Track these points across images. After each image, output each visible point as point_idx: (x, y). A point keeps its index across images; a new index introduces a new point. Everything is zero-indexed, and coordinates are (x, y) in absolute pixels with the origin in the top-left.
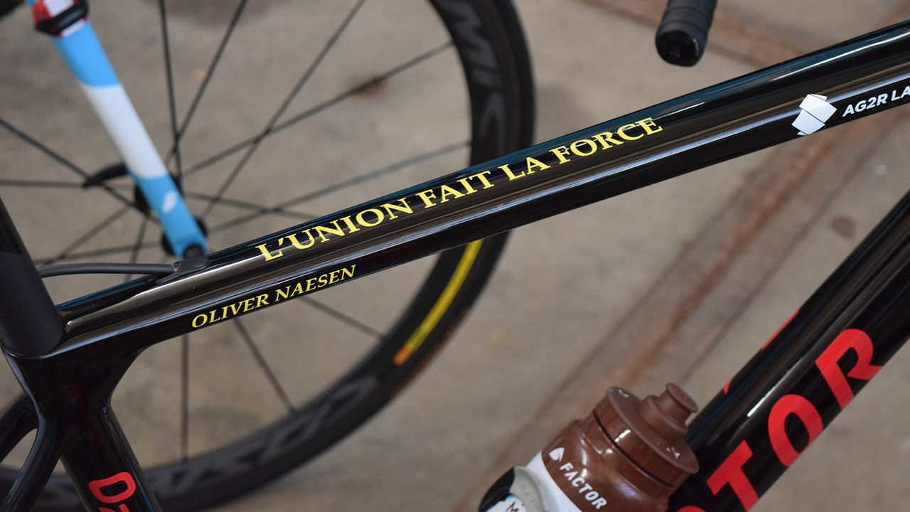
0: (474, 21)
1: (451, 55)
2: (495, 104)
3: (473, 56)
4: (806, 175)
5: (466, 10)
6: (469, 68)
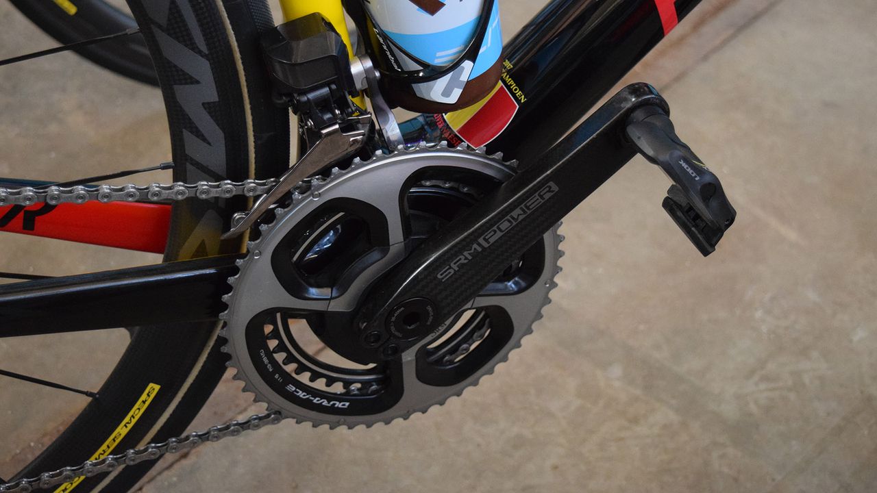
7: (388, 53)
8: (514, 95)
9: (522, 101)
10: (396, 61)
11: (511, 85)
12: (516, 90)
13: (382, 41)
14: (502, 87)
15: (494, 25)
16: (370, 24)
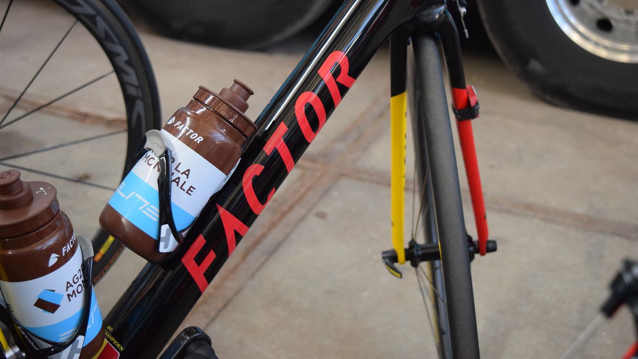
0: (124, 57)
1: (114, 77)
2: (139, 107)
3: (126, 78)
4: (301, 198)
5: (119, 49)
6: (123, 85)
7: (29, 340)
8: (116, 347)
9: (122, 350)
10: (35, 344)
11: (113, 341)
12: (116, 344)
13: (24, 333)
14: (108, 344)
15: (94, 310)
16: (15, 325)
